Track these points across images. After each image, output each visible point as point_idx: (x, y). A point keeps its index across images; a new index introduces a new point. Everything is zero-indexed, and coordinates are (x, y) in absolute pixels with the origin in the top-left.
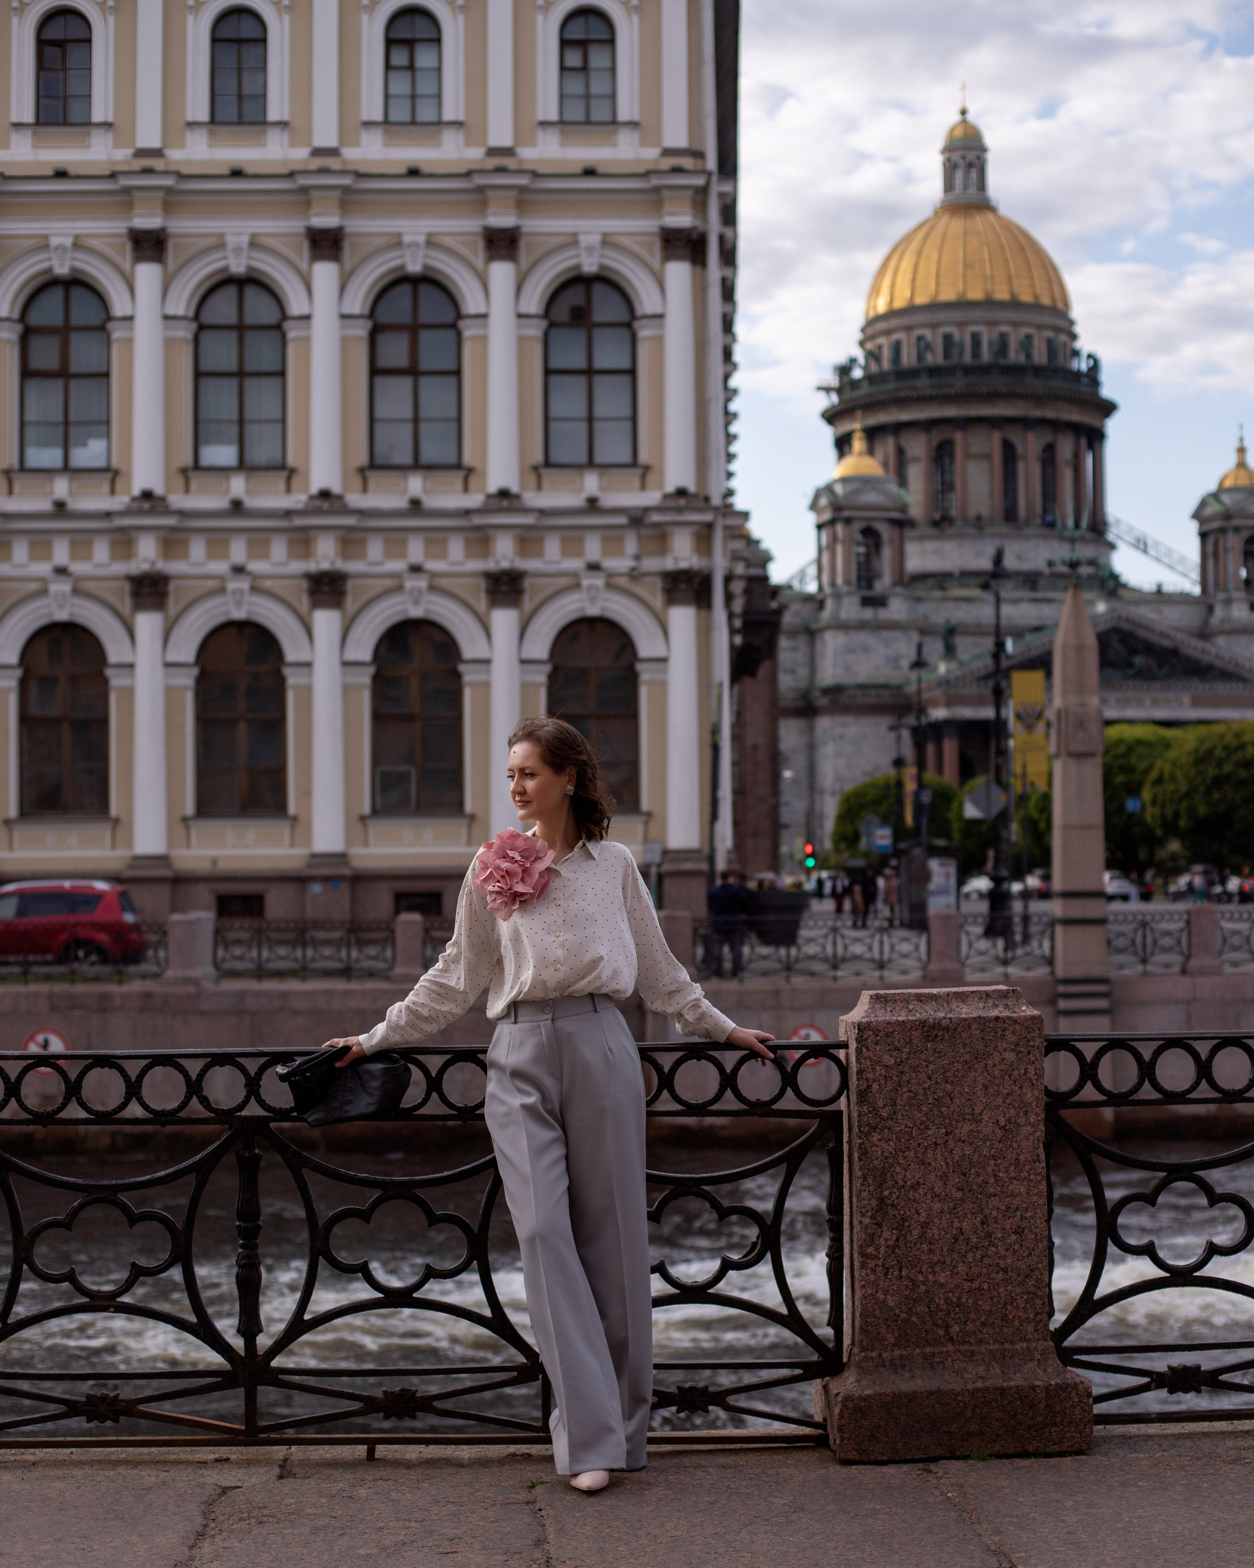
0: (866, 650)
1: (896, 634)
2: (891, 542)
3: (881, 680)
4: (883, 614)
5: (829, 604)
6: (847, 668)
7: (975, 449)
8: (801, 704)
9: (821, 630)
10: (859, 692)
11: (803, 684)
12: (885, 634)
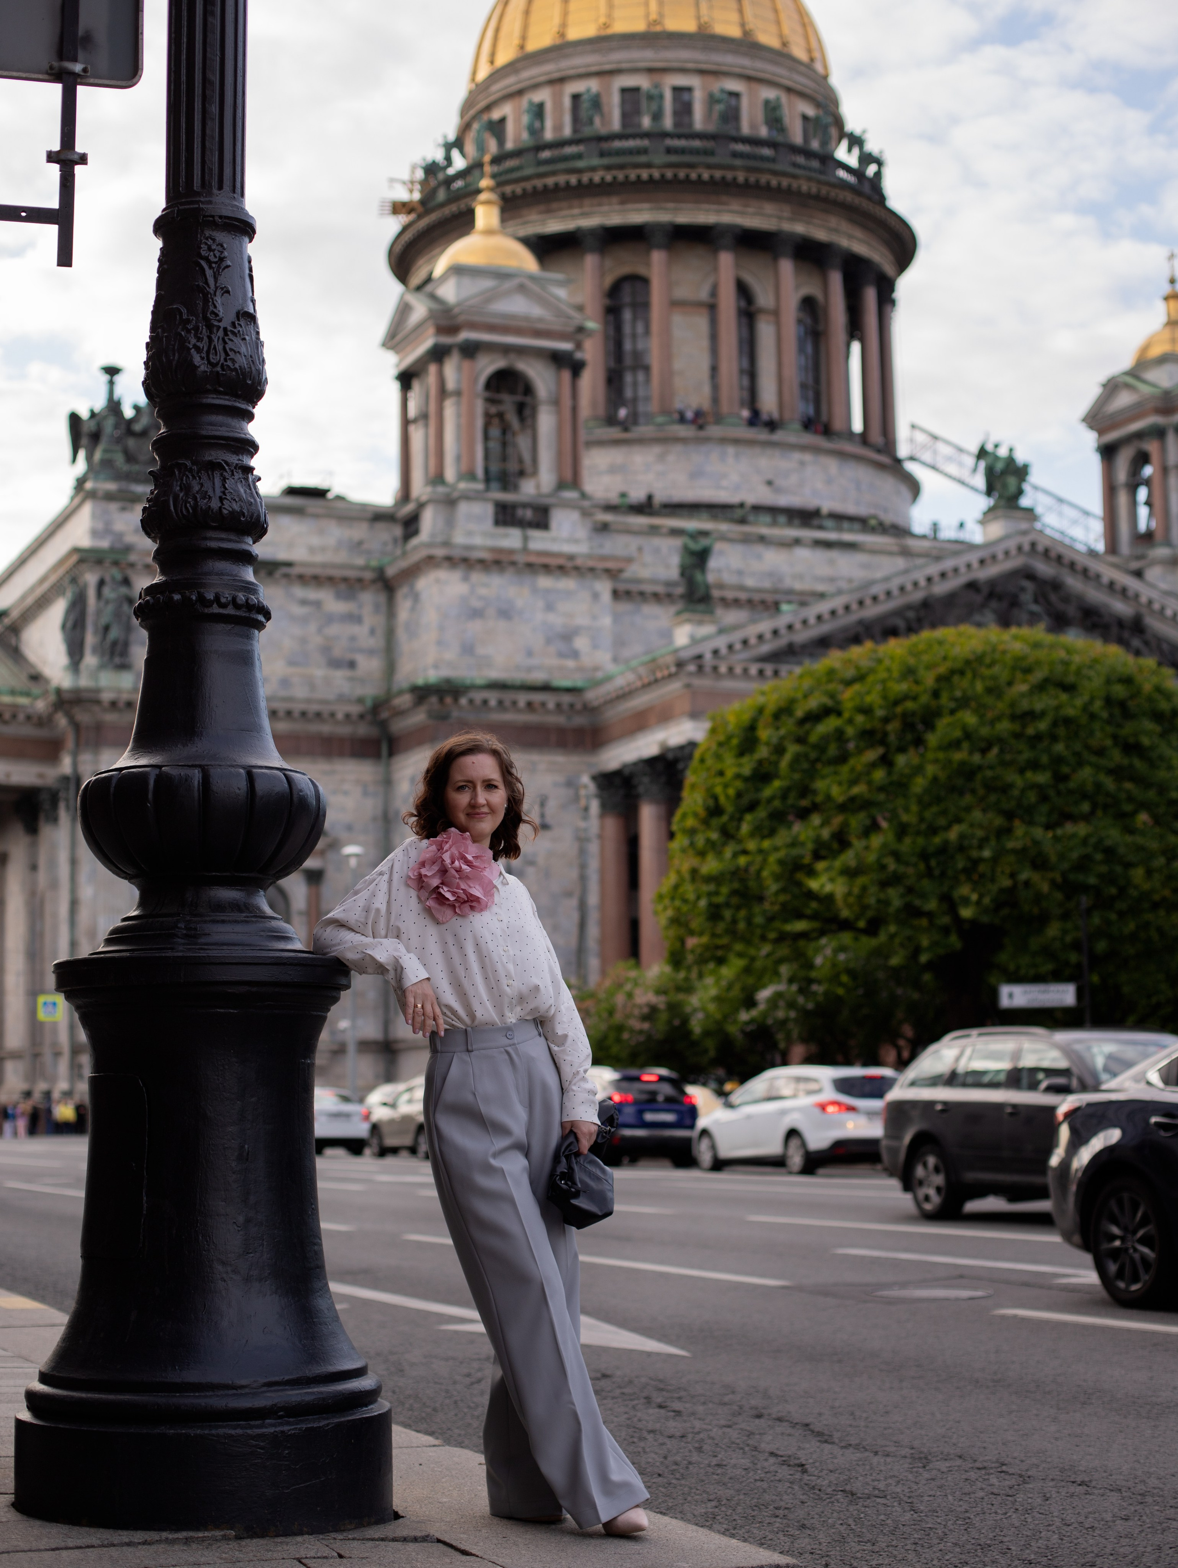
0: (506, 613)
1: (568, 584)
2: (556, 402)
3: (538, 677)
4: (539, 541)
5: (429, 520)
6: (468, 649)
7: (682, 292)
8: (363, 730)
9: (411, 573)
10: (493, 698)
11: (371, 691)
12: (544, 582)
